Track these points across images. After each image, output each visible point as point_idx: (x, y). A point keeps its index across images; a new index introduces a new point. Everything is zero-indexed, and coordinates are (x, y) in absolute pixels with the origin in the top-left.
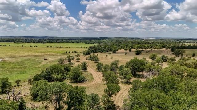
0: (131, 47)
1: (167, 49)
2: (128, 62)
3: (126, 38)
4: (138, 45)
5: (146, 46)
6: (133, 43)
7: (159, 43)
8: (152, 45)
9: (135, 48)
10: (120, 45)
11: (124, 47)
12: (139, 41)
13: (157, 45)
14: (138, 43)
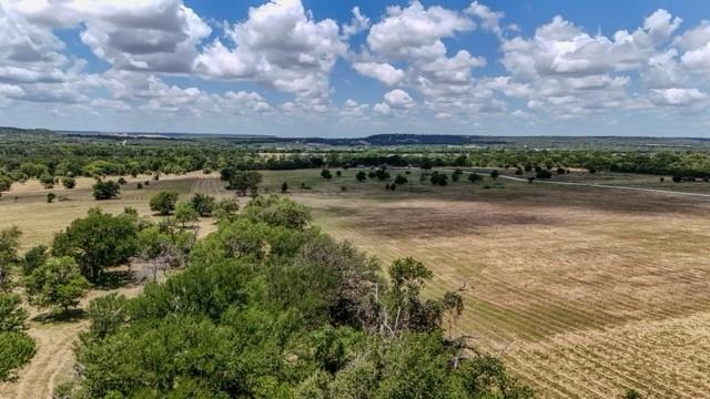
0: (70, 168)
1: (207, 172)
2: (65, 231)
3: (48, 132)
4: (104, 162)
5: (134, 163)
6: (78, 153)
7: (179, 154)
8: (155, 160)
9: (91, 172)
10: (18, 165)
11: (42, 171)
12: (104, 144)
13: (174, 161)
14: (104, 154)
